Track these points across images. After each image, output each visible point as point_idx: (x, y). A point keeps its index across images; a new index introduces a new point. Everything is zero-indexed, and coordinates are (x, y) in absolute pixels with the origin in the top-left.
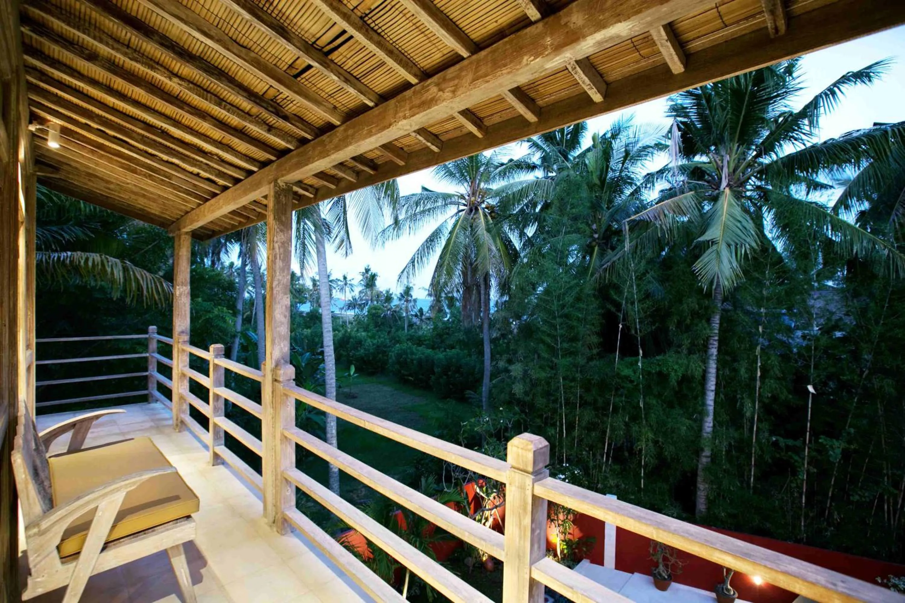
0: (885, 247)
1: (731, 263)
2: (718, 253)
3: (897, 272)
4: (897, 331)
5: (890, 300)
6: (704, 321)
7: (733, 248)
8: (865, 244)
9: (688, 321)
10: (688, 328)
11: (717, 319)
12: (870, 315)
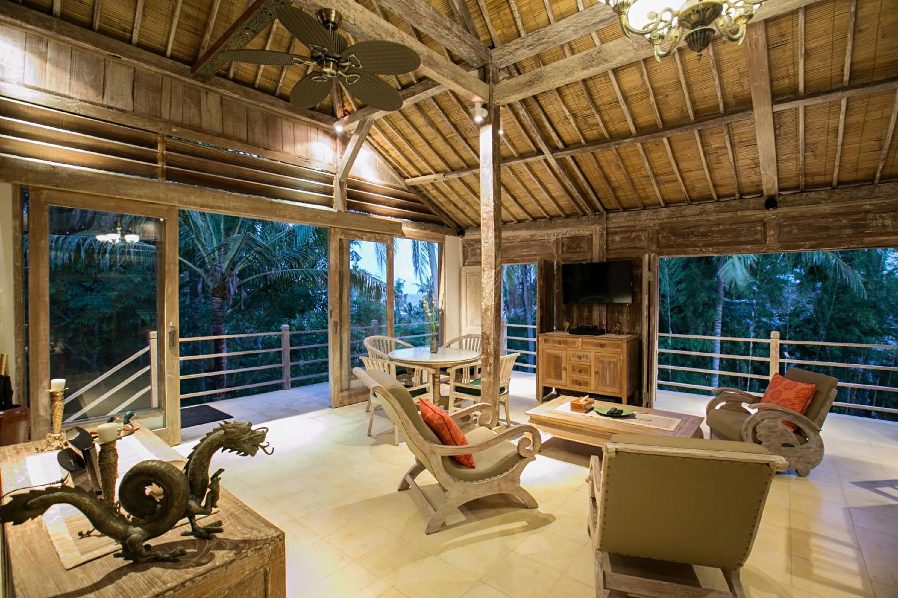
0: (834, 258)
1: (742, 270)
2: (733, 265)
3: (841, 274)
4: (842, 314)
5: (837, 293)
6: (712, 309)
7: (742, 260)
8: (821, 256)
9: (701, 309)
10: (701, 315)
11: (720, 308)
12: (824, 303)
